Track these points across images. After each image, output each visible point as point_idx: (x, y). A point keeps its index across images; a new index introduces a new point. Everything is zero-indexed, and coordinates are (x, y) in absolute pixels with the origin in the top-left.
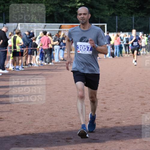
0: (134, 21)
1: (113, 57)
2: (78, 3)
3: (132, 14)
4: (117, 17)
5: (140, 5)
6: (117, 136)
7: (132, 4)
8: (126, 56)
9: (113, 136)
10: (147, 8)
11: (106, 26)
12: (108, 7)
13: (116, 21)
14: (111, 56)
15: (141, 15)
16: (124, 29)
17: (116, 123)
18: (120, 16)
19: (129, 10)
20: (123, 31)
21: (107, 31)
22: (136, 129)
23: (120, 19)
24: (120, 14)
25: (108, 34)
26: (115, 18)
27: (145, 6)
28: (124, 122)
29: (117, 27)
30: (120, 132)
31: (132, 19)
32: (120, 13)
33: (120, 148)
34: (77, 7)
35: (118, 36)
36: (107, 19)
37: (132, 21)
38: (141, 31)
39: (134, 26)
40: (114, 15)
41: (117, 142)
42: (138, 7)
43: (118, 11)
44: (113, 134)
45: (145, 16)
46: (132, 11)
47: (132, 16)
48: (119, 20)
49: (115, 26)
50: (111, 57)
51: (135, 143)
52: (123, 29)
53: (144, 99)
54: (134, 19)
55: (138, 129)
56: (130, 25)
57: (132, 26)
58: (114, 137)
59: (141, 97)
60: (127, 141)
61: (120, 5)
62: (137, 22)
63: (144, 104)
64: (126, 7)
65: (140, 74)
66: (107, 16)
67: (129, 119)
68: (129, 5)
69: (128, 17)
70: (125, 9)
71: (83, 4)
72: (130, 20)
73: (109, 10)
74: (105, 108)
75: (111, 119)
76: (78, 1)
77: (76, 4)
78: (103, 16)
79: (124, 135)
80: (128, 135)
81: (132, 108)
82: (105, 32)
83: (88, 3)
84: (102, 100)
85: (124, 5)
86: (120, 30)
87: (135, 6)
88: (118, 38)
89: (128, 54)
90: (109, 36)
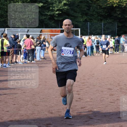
0: (104, 26)
1: (86, 56)
2: (56, 11)
3: (101, 20)
4: (89, 23)
5: (108, 13)
6: (90, 122)
7: (101, 12)
8: (97, 55)
9: (86, 121)
10: (114, 15)
11: (79, 31)
12: (81, 14)
13: (88, 26)
14: (84, 55)
15: (109, 22)
16: (95, 33)
18: (91, 22)
19: (99, 17)
20: (94, 35)
21: (81, 34)
22: (105, 116)
23: (92, 24)
24: (92, 21)
26: (88, 24)
27: (112, 14)
28: (95, 109)
29: (89, 31)
30: (92, 118)
32: (91, 19)
34: (55, 15)
35: (90, 38)
36: (80, 25)
37: (102, 26)
38: (109, 35)
39: (104, 30)
40: (86, 21)
42: (106, 14)
44: (86, 120)
45: (113, 22)
46: (101, 18)
47: (101, 22)
48: (91, 25)
49: (88, 30)
52: (94, 32)
53: (112, 90)
54: (103, 25)
55: (107, 116)
56: (100, 29)
57: (102, 30)
58: (87, 123)
59: (109, 89)
60: (98, 125)
61: (91, 13)
62: (105, 27)
63: (112, 95)
64: (97, 15)
65: (109, 70)
66: (80, 22)
67: (100, 108)
68: (99, 13)
69: (98, 23)
70: (96, 16)
71: (60, 13)
72: (100, 25)
73: (82, 17)
74: (79, 98)
75: (84, 107)
76: (56, 10)
77: (54, 12)
78: (77, 21)
79: (95, 121)
80: (99, 121)
81: (102, 99)
82: (79, 36)
83: (65, 11)
84: (77, 92)
85: (95, 13)
86: (91, 34)
87: (104, 14)
88: (90, 40)
89: (98, 54)
90: (82, 38)
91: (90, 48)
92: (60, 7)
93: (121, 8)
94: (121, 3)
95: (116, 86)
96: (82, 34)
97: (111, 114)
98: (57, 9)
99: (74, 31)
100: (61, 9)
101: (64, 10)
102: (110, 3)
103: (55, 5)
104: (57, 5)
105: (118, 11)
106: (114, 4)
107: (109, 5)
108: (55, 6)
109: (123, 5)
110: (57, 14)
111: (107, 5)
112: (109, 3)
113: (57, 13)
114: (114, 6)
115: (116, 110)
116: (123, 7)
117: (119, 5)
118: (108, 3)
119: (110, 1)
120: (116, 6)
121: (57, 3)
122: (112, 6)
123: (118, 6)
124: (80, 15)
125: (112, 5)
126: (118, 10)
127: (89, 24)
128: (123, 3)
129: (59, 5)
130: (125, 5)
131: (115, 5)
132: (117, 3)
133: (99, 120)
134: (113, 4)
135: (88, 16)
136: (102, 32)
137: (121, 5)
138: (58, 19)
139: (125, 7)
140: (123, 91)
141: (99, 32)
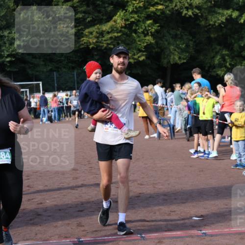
0: (77, 78)
1: (51, 122)
2: (7, 57)
3: (73, 68)
4: (55, 73)
5: (83, 59)
6: (36, 220)
9: (31, 220)
11: (41, 85)
12: (43, 61)
13: (54, 78)
14: (49, 120)
16: (65, 88)
17: (38, 204)
19: (70, 64)
20: (64, 90)
21: (43, 90)
22: (60, 210)
23: (60, 75)
24: (59, 70)
25: (44, 94)
26: (54, 75)
28: (47, 201)
29: (56, 85)
30: (40, 215)
31: (74, 75)
32: (58, 68)
33: (36, 234)
34: (5, 63)
35: (55, 96)
36: (43, 76)
37: (74, 77)
39: (77, 83)
40: (51, 71)
41: (34, 228)
42: (80, 60)
43: (57, 66)
44: (32, 218)
46: (73, 65)
47: (73, 71)
48: (58, 76)
49: (54, 84)
50: (49, 122)
51: (56, 227)
52: (63, 87)
53: (78, 172)
54: (76, 75)
55: (63, 209)
56: (72, 82)
57: (74, 83)
58: (32, 222)
60: (46, 224)
61: (58, 59)
62: (80, 78)
63: (77, 178)
64: (66, 61)
65: (80, 141)
66: (43, 72)
67: (55, 198)
68: (69, 58)
69: (69, 72)
70: (65, 63)
71: (14, 59)
72: (72, 76)
73: (45, 65)
74: (28, 186)
75: (33, 199)
76: (6, 55)
77: (3, 59)
78: (37, 71)
79: (44, 218)
80: (49, 218)
81: (62, 184)
82: (40, 92)
83: (19, 57)
84: (26, 176)
85: (63, 59)
86: (59, 89)
87: (77, 59)
88: (55, 98)
89: (69, 118)
90: (44, 96)
91: (56, 110)
92: (12, 51)
93: (101, 50)
94: (100, 42)
95: (85, 165)
96: (46, 90)
97: (69, 206)
98: (7, 53)
99: (35, 85)
100: (13, 53)
101: (18, 55)
102: (85, 43)
103: (4, 48)
104: (7, 48)
105: (96, 55)
106: (91, 44)
107: (82, 47)
108: (4, 50)
109: (102, 46)
110: (8, 62)
111: (80, 46)
112: (83, 43)
113: (8, 59)
114: (89, 48)
115: (77, 200)
116: (103, 48)
117: (98, 46)
118: (81, 43)
119: (84, 41)
120: (93, 48)
121: (7, 45)
122: (88, 47)
123: (95, 47)
124: (42, 63)
125: (87, 45)
126: (96, 53)
127: (56, 75)
128: (103, 43)
129: (11, 48)
130: (105, 45)
131: (91, 46)
132: (93, 42)
133: (49, 216)
134: (89, 44)
135: (53, 63)
136: (74, 85)
137: (99, 46)
138: (11, 70)
139: (106, 48)
140: (93, 171)
141: (72, 86)
